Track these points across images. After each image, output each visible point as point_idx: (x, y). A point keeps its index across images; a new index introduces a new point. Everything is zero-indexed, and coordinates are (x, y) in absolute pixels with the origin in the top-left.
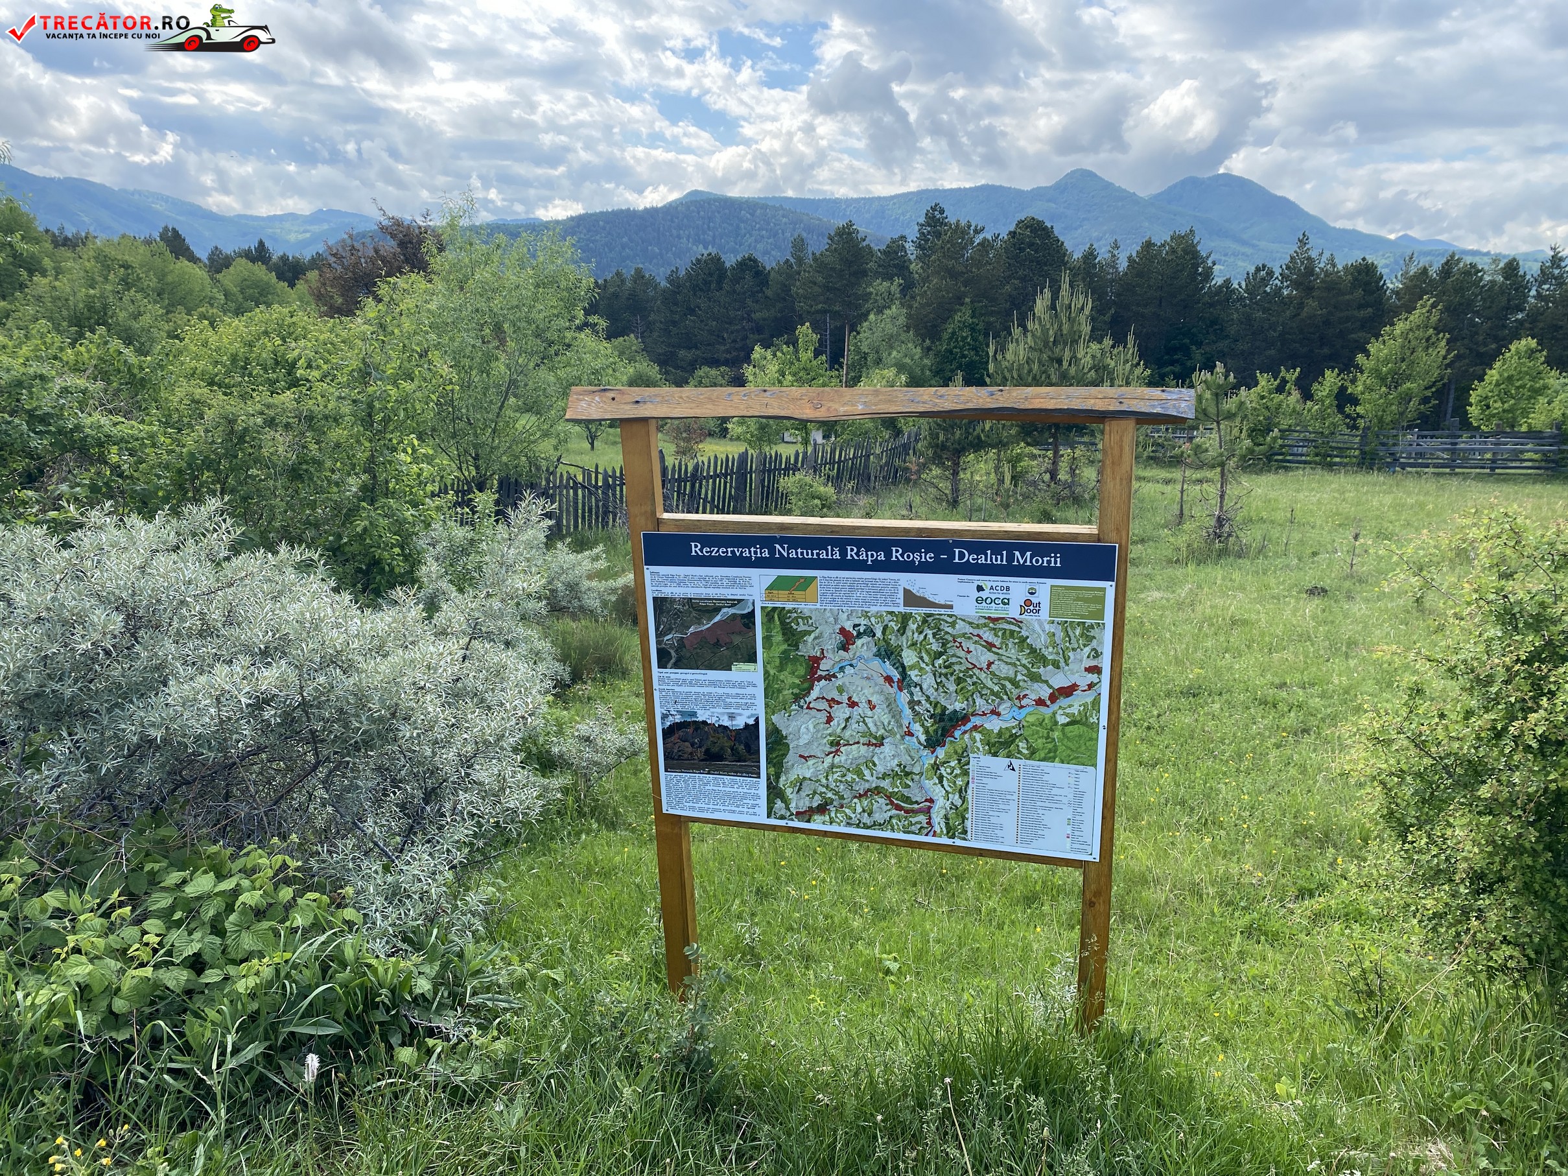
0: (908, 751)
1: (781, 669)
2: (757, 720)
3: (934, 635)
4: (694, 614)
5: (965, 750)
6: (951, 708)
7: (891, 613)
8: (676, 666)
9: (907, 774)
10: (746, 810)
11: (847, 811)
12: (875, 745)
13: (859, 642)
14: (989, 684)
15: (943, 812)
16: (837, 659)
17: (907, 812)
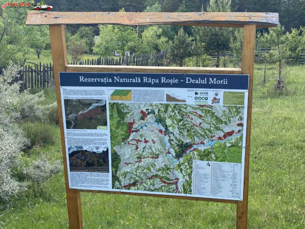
0: (168, 160)
1: (117, 128)
2: (108, 149)
3: (179, 113)
4: (81, 106)
5: (191, 158)
6: (185, 142)
7: (162, 104)
8: (75, 127)
9: (168, 169)
10: (103, 186)
11: (144, 184)
12: (155, 158)
13: (149, 116)
14: (200, 132)
15: (182, 183)
16: (140, 123)
17: (168, 184)
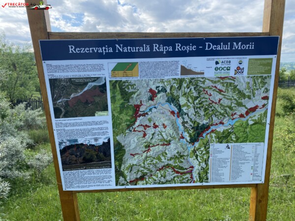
0: (182, 146)
1: (121, 112)
2: (109, 140)
3: (195, 88)
4: (73, 87)
5: (208, 142)
6: (201, 123)
7: (175, 79)
9: (181, 156)
10: (105, 184)
11: (154, 177)
12: (167, 145)
13: (159, 96)
14: (219, 110)
15: (198, 172)
16: (148, 105)
17: (182, 174)
